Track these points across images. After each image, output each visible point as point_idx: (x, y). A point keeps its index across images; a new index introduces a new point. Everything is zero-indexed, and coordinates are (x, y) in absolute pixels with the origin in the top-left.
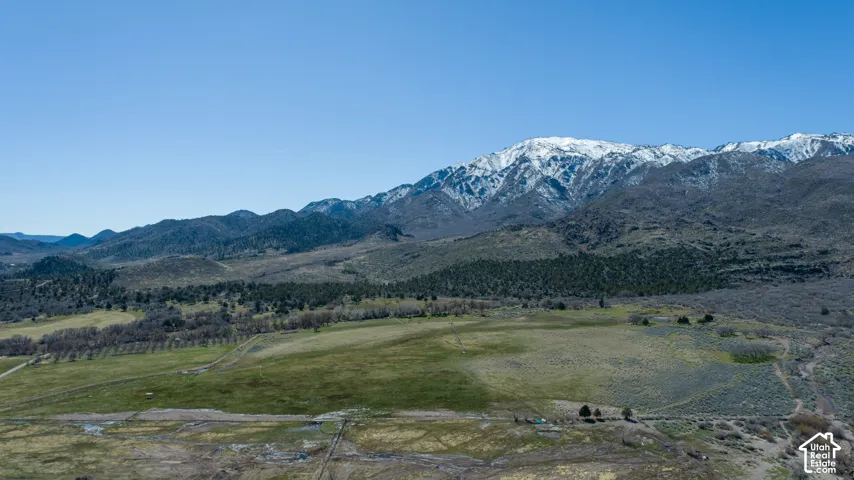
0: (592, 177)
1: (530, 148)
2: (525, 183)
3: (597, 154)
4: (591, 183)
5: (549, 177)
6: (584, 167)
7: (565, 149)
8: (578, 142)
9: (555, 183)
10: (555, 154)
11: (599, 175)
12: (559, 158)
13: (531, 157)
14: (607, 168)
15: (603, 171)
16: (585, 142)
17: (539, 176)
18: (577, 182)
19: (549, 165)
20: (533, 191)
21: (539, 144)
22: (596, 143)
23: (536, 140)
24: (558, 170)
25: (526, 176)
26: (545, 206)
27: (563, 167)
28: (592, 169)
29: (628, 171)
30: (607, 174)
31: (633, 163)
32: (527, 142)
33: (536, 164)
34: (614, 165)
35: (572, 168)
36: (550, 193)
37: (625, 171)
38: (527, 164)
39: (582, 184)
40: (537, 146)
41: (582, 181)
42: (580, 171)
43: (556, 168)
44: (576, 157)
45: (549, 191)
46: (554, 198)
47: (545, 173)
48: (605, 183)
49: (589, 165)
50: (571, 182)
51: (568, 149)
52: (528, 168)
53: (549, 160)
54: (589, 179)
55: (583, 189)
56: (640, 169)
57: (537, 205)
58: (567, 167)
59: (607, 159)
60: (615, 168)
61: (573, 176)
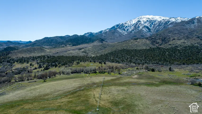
0: (158, 26)
1: (141, 18)
2: (139, 27)
3: (160, 20)
4: (158, 27)
5: (146, 26)
6: (156, 23)
8: (154, 17)
9: (147, 27)
10: (148, 20)
11: (160, 25)
12: (149, 21)
13: (141, 21)
14: (162, 23)
15: (161, 24)
16: (156, 16)
17: (143, 26)
18: (153, 27)
19: (146, 23)
20: (141, 30)
21: (143, 17)
22: (159, 17)
23: (142, 16)
24: (148, 24)
25: (140, 26)
26: (145, 33)
27: (150, 23)
28: (158, 24)
29: (168, 24)
30: (162, 25)
31: (170, 22)
32: (140, 17)
33: (142, 22)
34: (164, 22)
35: (152, 23)
36: (146, 30)
37: (167, 24)
38: (140, 22)
39: (155, 28)
40: (143, 18)
41: (155, 27)
42: (154, 24)
43: (148, 23)
44: (153, 20)
45: (146, 29)
46: (147, 31)
47: (145, 25)
48: (162, 27)
49: (157, 23)
50: (152, 27)
51: (151, 18)
52: (140, 24)
53: (146, 21)
54: (157, 26)
55: (155, 29)
56: (172, 23)
57: (142, 33)
58: (151, 23)
59: (162, 21)
60: (164, 23)
61: (152, 26)
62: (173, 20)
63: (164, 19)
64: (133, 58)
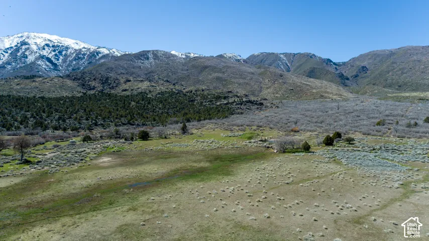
0: (75, 59)
1: (28, 38)
2: (27, 58)
3: (77, 47)
4: (74, 62)
5: (45, 56)
6: (68, 52)
7: (54, 41)
8: (63, 39)
9: (49, 60)
10: (48, 42)
11: (79, 58)
12: (51, 45)
13: (30, 42)
14: (84, 54)
15: (81, 56)
16: (67, 39)
17: (38, 54)
18: (64, 61)
19: (44, 49)
20: (33, 63)
21: (35, 36)
22: (74, 41)
23: (32, 35)
24: (50, 53)
25: (27, 53)
26: (45, 73)
27: (54, 51)
28: (74, 55)
29: (98, 57)
30: (84, 58)
31: (100, 53)
32: (26, 34)
33: (34, 48)
34: (88, 53)
35: (60, 52)
36: (48, 66)
37: (96, 57)
38: (27, 46)
39: (68, 63)
40: (33, 37)
41: (68, 61)
42: (66, 55)
43: (49, 51)
44: (62, 46)
45: (46, 64)
46: (50, 68)
47: (41, 53)
48: (83, 63)
49: (72, 52)
50: (60, 61)
51: (57, 42)
52: (28, 49)
53: (44, 46)
54: (72, 60)
55: (69, 65)
56: (105, 56)
57: (38, 72)
58: (57, 51)
59: (83, 50)
60: (89, 55)
61: (61, 57)
62: (106, 51)
63: (85, 48)
64: (44, 115)
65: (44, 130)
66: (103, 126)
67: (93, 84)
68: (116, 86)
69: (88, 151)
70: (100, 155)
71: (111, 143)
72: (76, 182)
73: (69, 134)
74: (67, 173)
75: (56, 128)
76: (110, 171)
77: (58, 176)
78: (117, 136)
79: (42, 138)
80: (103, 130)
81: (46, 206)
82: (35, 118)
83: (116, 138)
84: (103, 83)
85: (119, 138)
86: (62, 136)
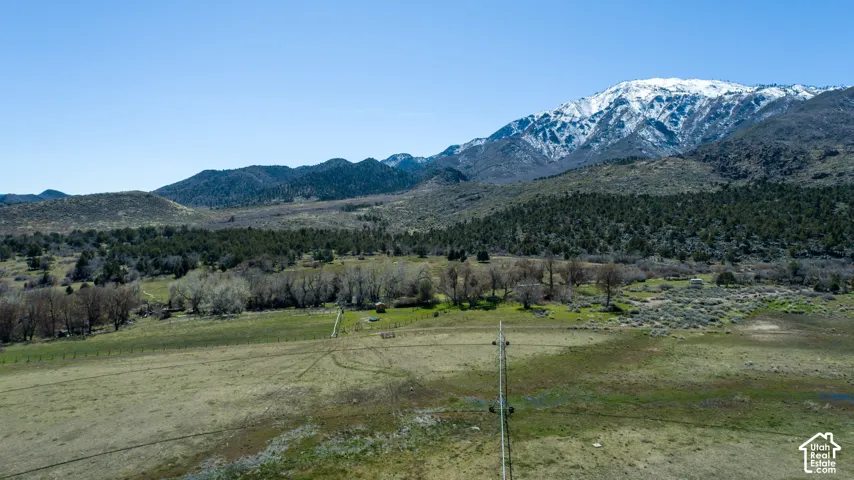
0: (709, 119)
1: (627, 90)
2: (623, 126)
3: (714, 94)
4: (707, 125)
5: (653, 119)
6: (697, 107)
7: (671, 89)
8: (686, 82)
9: (660, 126)
10: (659, 94)
11: (717, 115)
12: (664, 98)
13: (629, 98)
14: (728, 106)
15: (722, 111)
16: (694, 81)
17: (641, 118)
18: (688, 125)
19: (652, 106)
20: (633, 135)
21: (638, 86)
22: (708, 83)
23: (634, 83)
24: (663, 112)
25: (624, 119)
26: (651, 152)
27: (670, 108)
28: (708, 110)
29: (757, 109)
30: (728, 113)
31: (763, 99)
32: (623, 85)
33: (636, 107)
34: (737, 102)
35: (681, 109)
36: (657, 137)
37: (753, 108)
38: (625, 106)
39: (694, 128)
40: (635, 88)
41: (695, 123)
42: (691, 112)
43: (661, 110)
44: (686, 96)
45: (654, 134)
46: (660, 142)
47: (647, 115)
48: (726, 125)
49: (704, 105)
50: (681, 125)
51: (674, 89)
52: (626, 110)
53: (652, 101)
54: (704, 121)
55: (697, 132)
56: (775, 104)
57: (641, 150)
58: (675, 108)
59: (727, 97)
60: (738, 106)
61: (682, 119)
62: (776, 93)
63: (730, 93)
64: (647, 229)
65: (647, 256)
66: (764, 256)
67: (744, 165)
68: (800, 168)
69: (727, 304)
70: (752, 316)
71: (780, 293)
72: (699, 361)
73: (691, 267)
74: (683, 341)
75: (666, 254)
76: (773, 352)
77: (666, 343)
78: (796, 278)
79: (642, 269)
80: (761, 263)
81: (642, 395)
82: (631, 233)
83: (792, 283)
84: (766, 163)
85: (801, 283)
86: (675, 270)
